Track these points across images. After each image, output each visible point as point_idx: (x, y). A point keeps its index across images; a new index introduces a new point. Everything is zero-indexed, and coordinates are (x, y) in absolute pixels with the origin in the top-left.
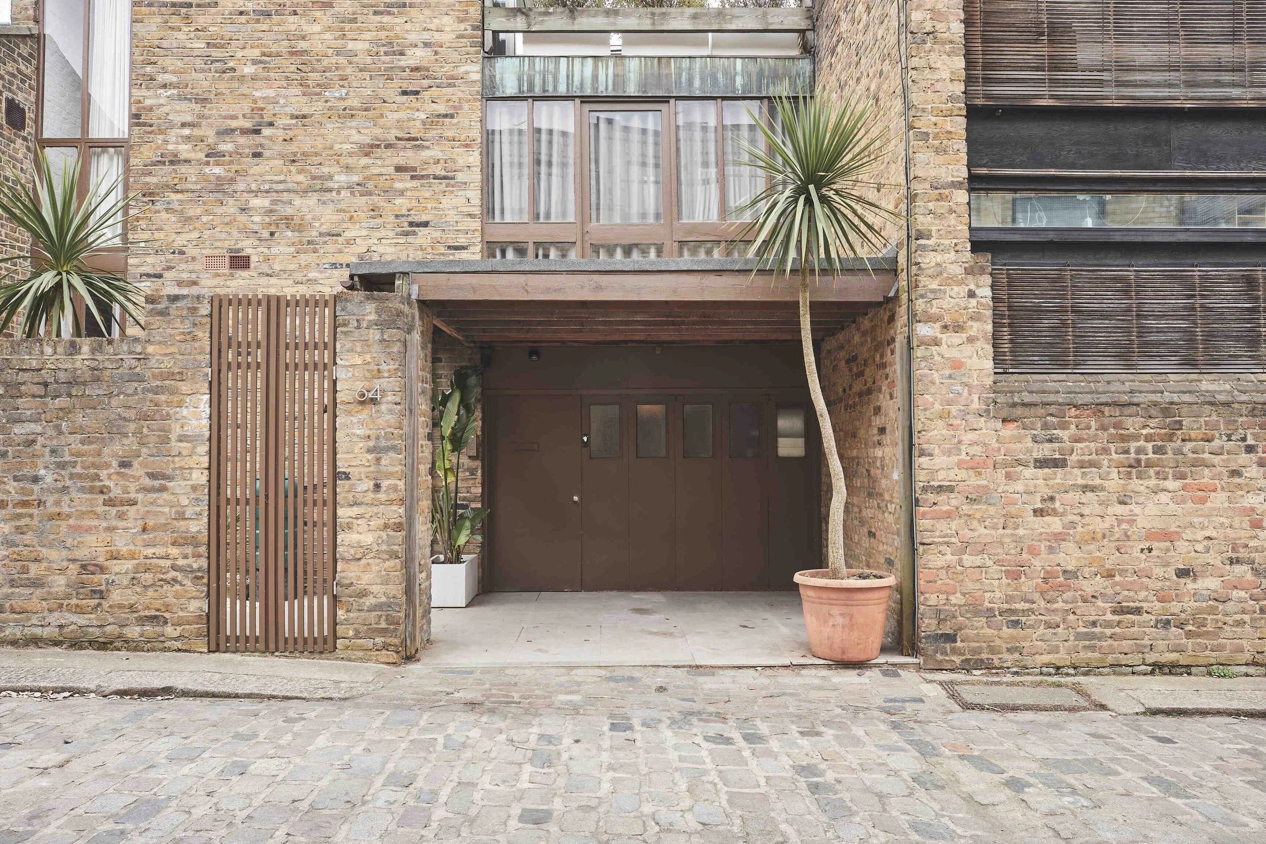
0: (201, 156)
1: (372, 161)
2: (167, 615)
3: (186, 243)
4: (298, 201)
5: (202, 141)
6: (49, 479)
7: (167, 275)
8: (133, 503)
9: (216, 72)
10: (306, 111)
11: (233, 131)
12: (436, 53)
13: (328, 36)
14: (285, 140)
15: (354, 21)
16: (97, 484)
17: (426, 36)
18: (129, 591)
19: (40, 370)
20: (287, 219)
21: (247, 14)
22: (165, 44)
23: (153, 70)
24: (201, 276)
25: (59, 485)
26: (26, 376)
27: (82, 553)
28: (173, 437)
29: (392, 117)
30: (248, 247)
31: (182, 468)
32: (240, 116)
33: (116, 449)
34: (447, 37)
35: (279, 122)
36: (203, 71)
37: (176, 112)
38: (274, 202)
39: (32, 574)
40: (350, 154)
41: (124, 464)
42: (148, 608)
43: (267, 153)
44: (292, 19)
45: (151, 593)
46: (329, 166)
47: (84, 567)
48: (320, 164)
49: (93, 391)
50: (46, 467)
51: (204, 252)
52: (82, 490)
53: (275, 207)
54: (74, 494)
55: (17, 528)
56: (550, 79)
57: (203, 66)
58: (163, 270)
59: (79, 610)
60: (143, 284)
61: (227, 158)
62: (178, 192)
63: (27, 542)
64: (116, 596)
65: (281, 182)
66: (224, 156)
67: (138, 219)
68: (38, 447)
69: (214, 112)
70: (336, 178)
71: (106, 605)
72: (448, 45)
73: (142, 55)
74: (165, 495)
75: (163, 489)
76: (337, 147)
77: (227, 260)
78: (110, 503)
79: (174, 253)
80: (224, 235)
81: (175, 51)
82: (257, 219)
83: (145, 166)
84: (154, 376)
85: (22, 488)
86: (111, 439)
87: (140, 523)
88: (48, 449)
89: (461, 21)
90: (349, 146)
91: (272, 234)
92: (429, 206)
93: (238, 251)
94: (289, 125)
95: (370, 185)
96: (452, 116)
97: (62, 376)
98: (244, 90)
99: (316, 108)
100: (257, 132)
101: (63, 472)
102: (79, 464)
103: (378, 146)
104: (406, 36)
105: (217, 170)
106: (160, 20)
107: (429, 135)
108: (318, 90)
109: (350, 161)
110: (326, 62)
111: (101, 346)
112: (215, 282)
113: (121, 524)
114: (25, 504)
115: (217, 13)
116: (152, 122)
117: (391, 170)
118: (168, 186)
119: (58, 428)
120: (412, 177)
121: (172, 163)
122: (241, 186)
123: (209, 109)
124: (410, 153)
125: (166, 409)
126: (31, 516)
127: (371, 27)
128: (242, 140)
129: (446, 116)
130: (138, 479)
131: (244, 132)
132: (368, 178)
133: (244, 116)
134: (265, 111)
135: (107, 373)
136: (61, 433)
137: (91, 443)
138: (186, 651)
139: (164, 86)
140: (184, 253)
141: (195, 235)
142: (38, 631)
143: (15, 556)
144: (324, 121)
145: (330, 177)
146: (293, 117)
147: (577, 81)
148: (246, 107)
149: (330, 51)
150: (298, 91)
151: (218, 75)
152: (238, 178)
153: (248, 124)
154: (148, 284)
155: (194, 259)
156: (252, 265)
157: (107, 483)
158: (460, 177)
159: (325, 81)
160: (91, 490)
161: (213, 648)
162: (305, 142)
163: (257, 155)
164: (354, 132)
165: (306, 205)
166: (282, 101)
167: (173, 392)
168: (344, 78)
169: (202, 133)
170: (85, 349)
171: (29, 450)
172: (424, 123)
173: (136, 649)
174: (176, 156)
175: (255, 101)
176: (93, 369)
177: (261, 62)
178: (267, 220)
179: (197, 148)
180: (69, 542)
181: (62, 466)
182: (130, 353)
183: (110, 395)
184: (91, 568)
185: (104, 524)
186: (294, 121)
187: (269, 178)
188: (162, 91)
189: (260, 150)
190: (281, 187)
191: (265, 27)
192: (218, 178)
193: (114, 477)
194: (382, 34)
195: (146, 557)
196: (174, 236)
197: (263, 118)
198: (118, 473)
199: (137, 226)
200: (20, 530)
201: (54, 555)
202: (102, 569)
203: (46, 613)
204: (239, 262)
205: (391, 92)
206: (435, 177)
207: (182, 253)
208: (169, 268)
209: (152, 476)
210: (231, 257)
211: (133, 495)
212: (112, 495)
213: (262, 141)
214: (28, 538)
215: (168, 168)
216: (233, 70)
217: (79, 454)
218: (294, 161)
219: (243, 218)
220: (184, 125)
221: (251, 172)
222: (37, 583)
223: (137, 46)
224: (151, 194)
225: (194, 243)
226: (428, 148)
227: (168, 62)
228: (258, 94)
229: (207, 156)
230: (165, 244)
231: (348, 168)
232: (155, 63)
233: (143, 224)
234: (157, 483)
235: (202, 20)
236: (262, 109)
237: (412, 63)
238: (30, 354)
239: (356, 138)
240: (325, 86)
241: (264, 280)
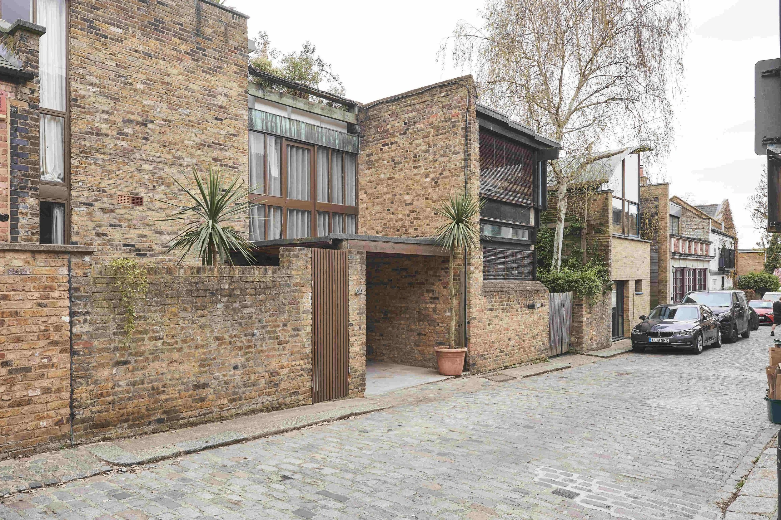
0: (115, 133)
1: (202, 153)
2: (299, 390)
3: (107, 186)
4: (167, 170)
5: (115, 124)
6: (258, 334)
7: (97, 204)
8: (288, 342)
9: (121, 83)
10: (170, 118)
11: (132, 121)
12: (230, 101)
13: (180, 77)
14: (160, 133)
15: (193, 72)
16: (276, 335)
17: (226, 90)
18: (287, 382)
19: (253, 282)
20: (162, 179)
21: (139, 52)
22: (92, 57)
23: (84, 72)
24: (116, 207)
25: (262, 337)
26: (247, 285)
27: (271, 368)
28: (301, 311)
29: (211, 130)
30: (142, 193)
31: (303, 325)
32: (136, 114)
33: (281, 318)
34: (234, 94)
35: (157, 122)
36: (114, 80)
37: (99, 102)
38: (155, 168)
39: (252, 380)
40: (192, 147)
41: (285, 325)
42: (293, 389)
43: (151, 139)
44: (162, 62)
45: (294, 382)
46: (182, 152)
47: (271, 374)
48: (178, 150)
49: (274, 292)
50: (257, 329)
51: (117, 192)
52: (270, 338)
53: (155, 171)
54: (267, 341)
55: (247, 359)
56: (274, 125)
57: (114, 77)
58: (93, 201)
59: (270, 394)
60: (81, 209)
61: (129, 137)
62: (101, 153)
63: (250, 365)
64: (283, 386)
65: (158, 157)
66: (128, 136)
67: (77, 167)
68: (253, 319)
69: (121, 107)
70: (186, 159)
71: (279, 390)
72: (235, 98)
73: (77, 61)
74: (298, 338)
75: (298, 335)
76: (186, 142)
77: (130, 199)
78: (280, 343)
79: (99, 191)
80: (128, 184)
81: (98, 63)
82: (146, 176)
83: (81, 133)
84: (294, 285)
85: (248, 340)
86: (280, 314)
87: (290, 351)
88: (257, 320)
89: (241, 87)
90: (191, 143)
91: (154, 186)
92: (227, 181)
93: (137, 194)
94: (162, 124)
95: (202, 166)
96: (237, 136)
97: (262, 285)
98: (137, 97)
99: (174, 117)
100: (145, 125)
101: (263, 330)
102: (269, 327)
103: (205, 145)
104: (217, 88)
105: (124, 144)
106: (88, 42)
107: (227, 144)
108: (176, 107)
109: (193, 151)
110: (180, 92)
111: (276, 271)
112: (124, 211)
113: (284, 352)
114: (249, 347)
115: (122, 47)
116: (85, 106)
117: (211, 159)
118: (95, 149)
119: (261, 309)
120: (221, 165)
121: (97, 134)
122: (137, 156)
123: (119, 105)
124: (219, 152)
125: (298, 300)
126: (252, 352)
127: (201, 78)
128: (137, 128)
129: (234, 135)
130: (289, 331)
131: (138, 123)
132: (200, 162)
133: (138, 114)
134: (149, 114)
135: (278, 283)
136: (262, 312)
137: (273, 316)
138: (305, 405)
139: (92, 84)
140: (105, 192)
141: (112, 182)
142: (255, 406)
143: (247, 372)
144: (179, 125)
145: (183, 158)
146: (164, 120)
147: (284, 130)
148: (139, 108)
149: (182, 87)
150: (165, 105)
151: (122, 85)
152: (136, 151)
153: (140, 119)
154: (85, 209)
155: (111, 196)
156: (144, 204)
157: (279, 334)
158: (241, 168)
159: (179, 103)
160: (273, 338)
161: (313, 402)
162: (170, 136)
163: (146, 139)
164: (194, 135)
165: (172, 171)
166: (158, 110)
167: (300, 291)
168: (188, 104)
169: (115, 120)
170: (270, 272)
171: (250, 321)
172: (225, 137)
173: (289, 408)
174: (100, 131)
175: (144, 106)
176: (273, 281)
177: (146, 83)
178: (152, 178)
179: (112, 128)
180: (266, 363)
181: (263, 327)
182: (286, 274)
183: (279, 294)
184: (274, 374)
185: (278, 353)
186: (164, 123)
187: (152, 153)
188: (90, 87)
189: (146, 136)
190: (159, 160)
191: (149, 63)
192: (125, 149)
193: (281, 331)
194: (206, 84)
195: (293, 366)
196: (100, 181)
197: (148, 117)
198: (283, 329)
199: (77, 172)
200: (248, 360)
201: (261, 370)
202: (278, 374)
203: (258, 398)
204: (137, 201)
205: (210, 115)
206: (230, 167)
207: (104, 192)
208: (97, 200)
209: (294, 330)
210: (132, 197)
211: (287, 339)
212: (281, 339)
213: (148, 131)
214: (251, 363)
215: (95, 137)
216: (131, 84)
217: (269, 322)
218: (165, 146)
219: (138, 175)
220: (104, 112)
221: (143, 148)
222: (254, 384)
223: (74, 54)
224: (85, 153)
225: (111, 187)
226: (226, 150)
227: (93, 69)
228: (145, 102)
229: (118, 134)
230: (94, 185)
231: (191, 155)
232: (85, 68)
233: (81, 170)
234: (295, 333)
235: (114, 49)
236: (148, 112)
237: (219, 103)
238: (249, 274)
239: (194, 138)
240: (179, 106)
241: (150, 213)
